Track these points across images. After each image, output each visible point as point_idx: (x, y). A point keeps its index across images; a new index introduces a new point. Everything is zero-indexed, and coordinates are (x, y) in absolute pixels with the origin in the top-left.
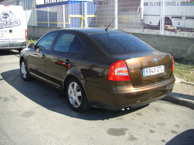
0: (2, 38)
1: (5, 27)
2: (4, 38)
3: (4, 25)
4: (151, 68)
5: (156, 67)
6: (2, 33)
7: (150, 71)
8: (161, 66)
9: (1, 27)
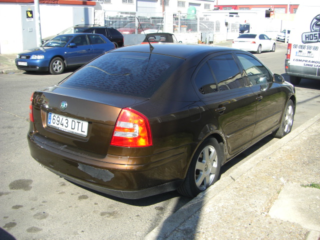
0: (308, 59)
1: (317, 40)
2: (311, 59)
3: (314, 38)
4: (61, 117)
5: (70, 120)
6: (310, 51)
7: (59, 121)
8: (81, 122)
9: (309, 41)
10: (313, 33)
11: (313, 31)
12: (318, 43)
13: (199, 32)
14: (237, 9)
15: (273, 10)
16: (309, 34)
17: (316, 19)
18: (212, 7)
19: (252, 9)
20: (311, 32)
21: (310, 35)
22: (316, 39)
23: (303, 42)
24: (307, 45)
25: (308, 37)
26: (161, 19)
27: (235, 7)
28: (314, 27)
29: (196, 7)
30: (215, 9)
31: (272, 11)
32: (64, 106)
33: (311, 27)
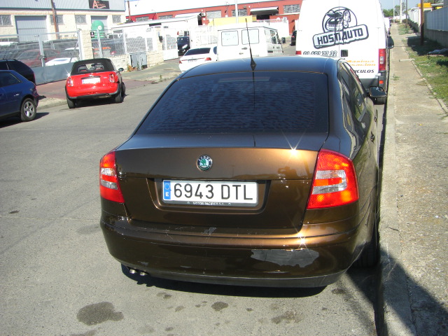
1: (333, 43)
4: (194, 184)
5: (217, 185)
7: (190, 191)
8: (242, 184)
9: (324, 44)
10: (327, 34)
11: (326, 31)
12: (336, 46)
13: (128, 54)
14: (156, 19)
15: (205, 15)
16: (322, 35)
17: (329, 15)
18: (123, 19)
19: (177, 16)
20: (325, 32)
21: (324, 37)
22: (333, 41)
23: (315, 46)
24: (321, 50)
25: (321, 40)
26: (74, 42)
27: (153, 16)
28: (327, 27)
29: (103, 21)
30: (127, 22)
31: (204, 17)
32: (207, 164)
33: (324, 27)
